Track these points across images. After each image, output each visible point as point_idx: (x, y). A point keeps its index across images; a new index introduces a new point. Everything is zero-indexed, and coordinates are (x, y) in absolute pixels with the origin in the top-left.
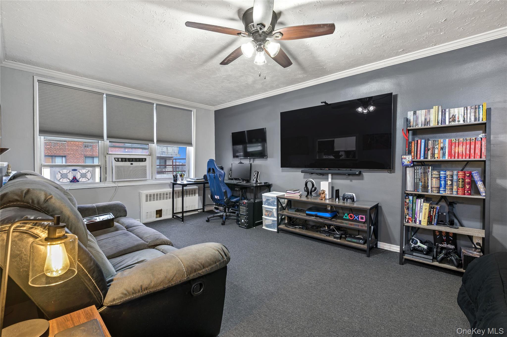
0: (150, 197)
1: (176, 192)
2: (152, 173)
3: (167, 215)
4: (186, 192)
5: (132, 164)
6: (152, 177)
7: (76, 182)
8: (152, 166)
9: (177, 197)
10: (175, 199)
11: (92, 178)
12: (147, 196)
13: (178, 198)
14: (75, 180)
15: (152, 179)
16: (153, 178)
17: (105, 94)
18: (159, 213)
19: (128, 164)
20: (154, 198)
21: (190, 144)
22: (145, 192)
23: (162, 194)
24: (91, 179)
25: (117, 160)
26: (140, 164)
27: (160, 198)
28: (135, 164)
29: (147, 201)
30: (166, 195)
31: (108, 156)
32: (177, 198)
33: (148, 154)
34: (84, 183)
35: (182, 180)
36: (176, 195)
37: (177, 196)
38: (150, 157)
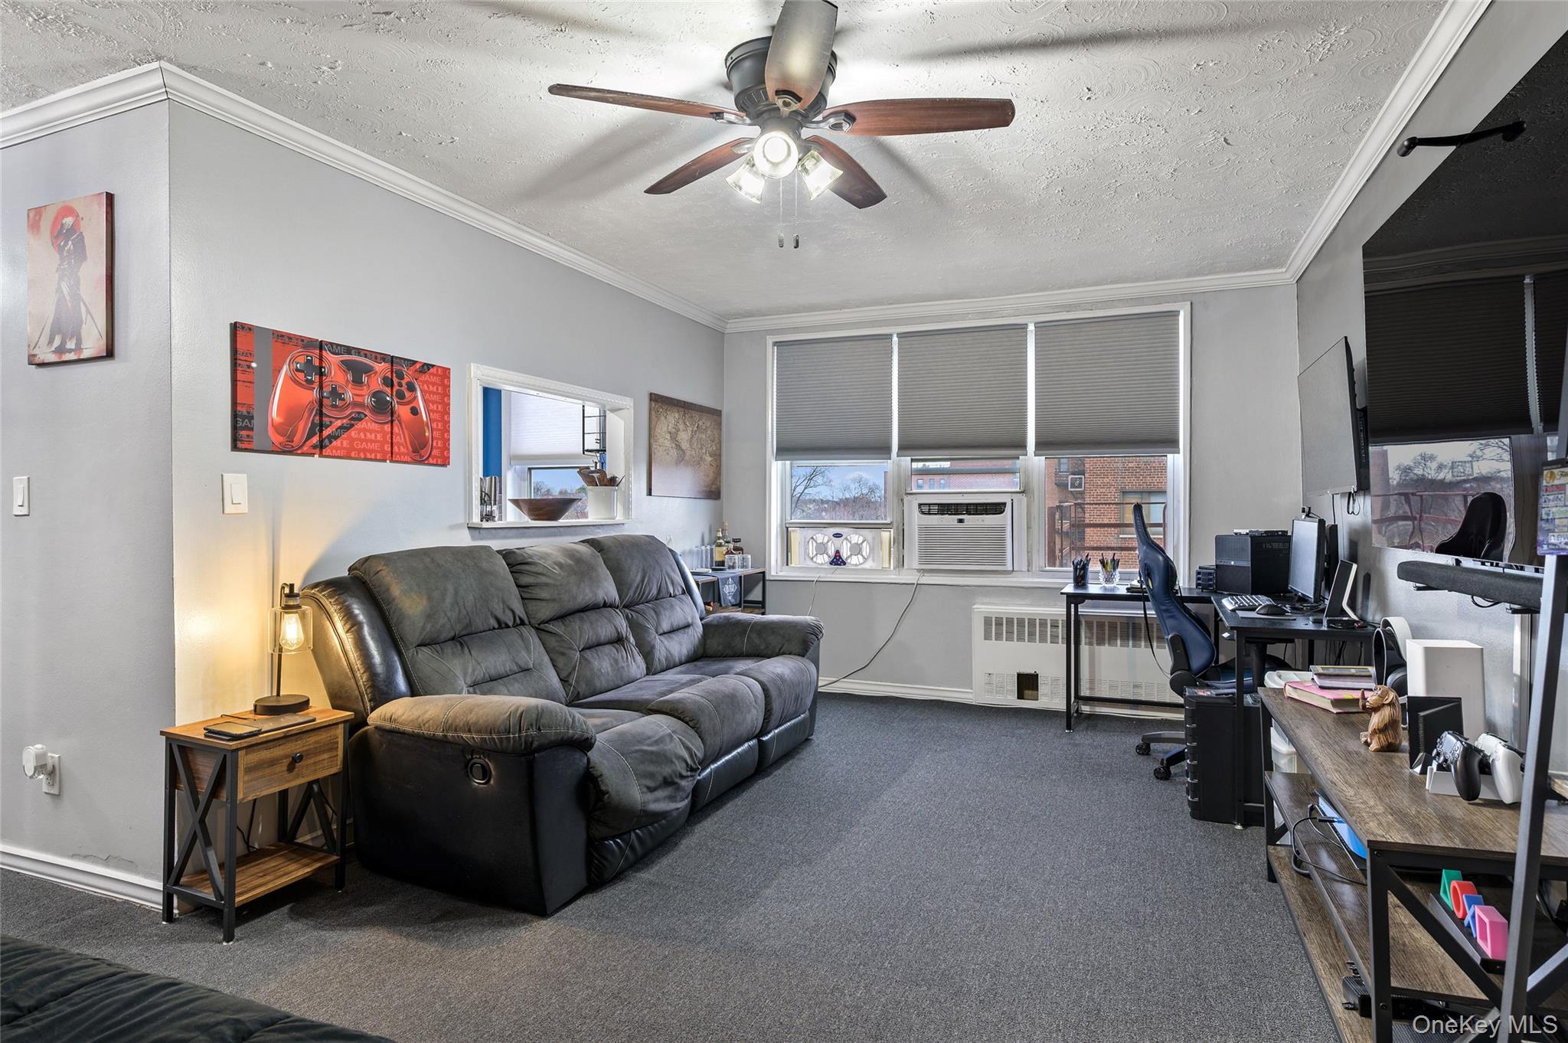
0: (1000, 628)
1: (1092, 623)
2: (1028, 552)
3: (1051, 698)
4: (1134, 628)
5: (961, 521)
6: (1029, 564)
7: (840, 565)
8: (1029, 528)
9: (1095, 641)
10: (1084, 649)
11: (871, 555)
12: (987, 621)
13: (1098, 644)
14: (838, 560)
15: (1028, 571)
16: (1034, 569)
17: (895, 335)
18: (1027, 683)
19: (950, 520)
20: (1010, 632)
21: (1171, 443)
22: (985, 608)
23: (1038, 621)
24: (871, 559)
25: (926, 509)
26: (983, 521)
27: (1032, 634)
28: (970, 520)
29: (987, 637)
30: (1051, 626)
31: (906, 499)
32: (1095, 645)
33: (1018, 490)
34: (856, 570)
35: (1108, 580)
36: (1092, 634)
37: (1095, 636)
38: (1024, 498)
